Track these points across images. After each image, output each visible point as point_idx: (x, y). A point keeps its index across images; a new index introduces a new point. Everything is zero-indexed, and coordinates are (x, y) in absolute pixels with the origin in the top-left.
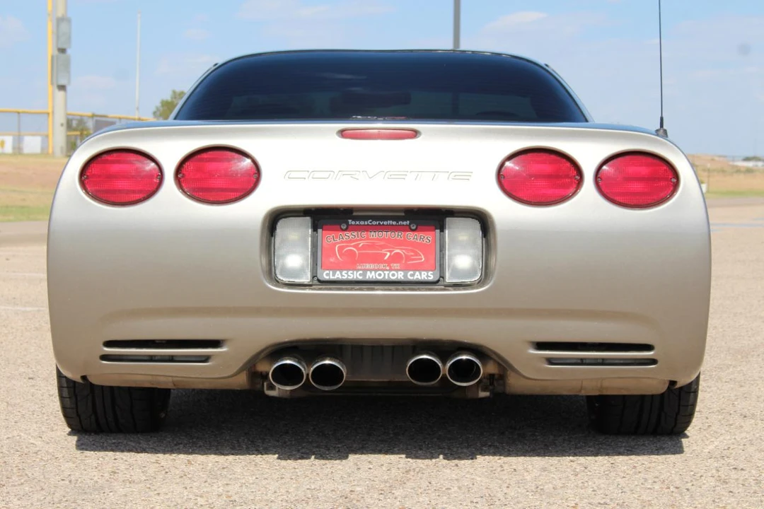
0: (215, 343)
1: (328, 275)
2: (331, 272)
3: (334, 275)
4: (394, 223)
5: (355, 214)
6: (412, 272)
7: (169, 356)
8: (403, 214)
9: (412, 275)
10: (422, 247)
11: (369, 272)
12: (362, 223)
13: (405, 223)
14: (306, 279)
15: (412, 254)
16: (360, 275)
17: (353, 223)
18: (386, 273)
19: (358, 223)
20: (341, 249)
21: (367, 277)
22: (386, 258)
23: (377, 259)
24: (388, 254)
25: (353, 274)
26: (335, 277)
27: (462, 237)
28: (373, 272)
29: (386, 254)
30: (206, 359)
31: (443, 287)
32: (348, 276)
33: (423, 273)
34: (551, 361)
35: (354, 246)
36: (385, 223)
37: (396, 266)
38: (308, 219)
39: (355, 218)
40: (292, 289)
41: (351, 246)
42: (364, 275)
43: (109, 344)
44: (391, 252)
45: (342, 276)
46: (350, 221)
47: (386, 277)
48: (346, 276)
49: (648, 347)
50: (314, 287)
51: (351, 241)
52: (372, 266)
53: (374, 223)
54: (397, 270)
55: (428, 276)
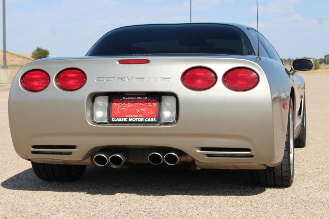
0: (73, 147)
1: (114, 119)
2: (115, 118)
3: (116, 120)
4: (141, 98)
5: (126, 94)
6: (147, 119)
8: (145, 94)
9: (147, 120)
10: (151, 108)
11: (130, 119)
12: (128, 98)
13: (145, 98)
14: (106, 121)
15: (148, 111)
16: (126, 119)
17: (125, 98)
18: (137, 119)
19: (126, 98)
20: (119, 109)
21: (129, 121)
22: (137, 112)
23: (135, 113)
24: (138, 111)
25: (123, 119)
26: (116, 121)
27: (168, 104)
28: (132, 118)
29: (137, 111)
30: (70, 153)
31: (159, 125)
32: (121, 119)
33: (151, 119)
34: (209, 155)
35: (125, 108)
36: (137, 98)
37: (141, 116)
38: (107, 97)
39: (125, 96)
40: (99, 125)
41: (124, 108)
42: (128, 119)
43: (34, 147)
44: (139, 110)
45: (119, 120)
46: (123, 97)
47: (137, 121)
48: (121, 120)
49: (249, 150)
50: (108, 125)
51: (124, 106)
52: (132, 116)
53: (133, 98)
54: (141, 118)
55: (153, 120)
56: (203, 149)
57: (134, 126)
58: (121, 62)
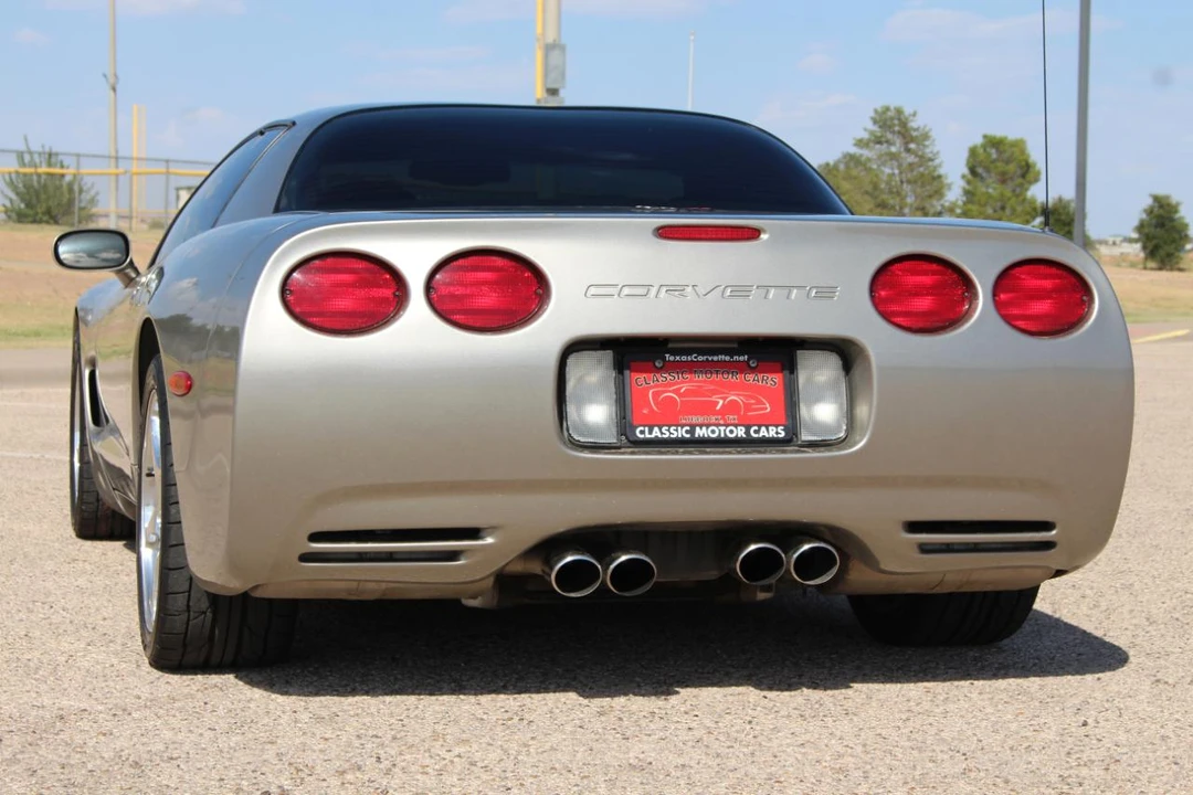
0: (473, 533)
1: (642, 432)
2: (647, 429)
3: (650, 433)
4: (727, 358)
5: (670, 345)
6: (756, 428)
7: (386, 553)
8: (735, 346)
9: (756, 432)
10: (763, 391)
11: (698, 428)
12: (684, 358)
13: (741, 358)
14: (611, 438)
15: (753, 401)
16: (687, 432)
17: (672, 358)
18: (722, 428)
19: (678, 358)
20: (656, 395)
21: (697, 436)
22: (718, 408)
23: (708, 408)
24: (721, 402)
25: (677, 430)
26: (653, 436)
27: (819, 376)
28: (704, 428)
29: (718, 403)
31: (796, 448)
32: (669, 430)
33: (770, 428)
34: (925, 549)
35: (673, 391)
36: (715, 358)
37: (732, 418)
38: (608, 355)
39: (674, 352)
40: (595, 453)
41: (670, 392)
42: (692, 432)
43: (315, 537)
44: (724, 399)
45: (662, 433)
46: (667, 355)
47: (722, 435)
48: (668, 433)
49: (1047, 526)
50: (623, 450)
51: (671, 385)
52: (700, 420)
53: (701, 358)
54: (736, 426)
55: (777, 433)
56: (914, 527)
57: (714, 453)
58: (665, 233)
